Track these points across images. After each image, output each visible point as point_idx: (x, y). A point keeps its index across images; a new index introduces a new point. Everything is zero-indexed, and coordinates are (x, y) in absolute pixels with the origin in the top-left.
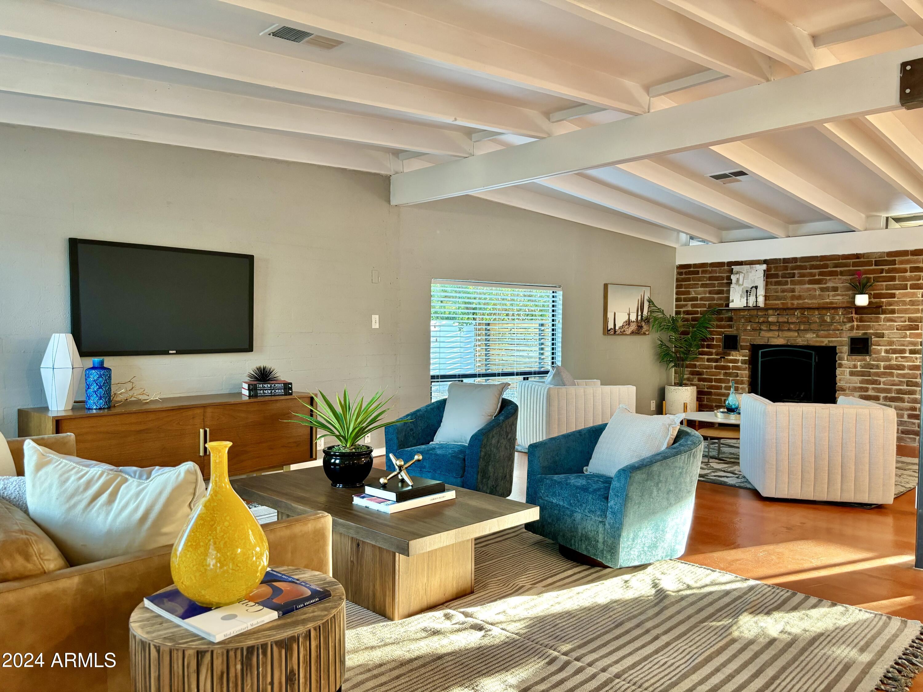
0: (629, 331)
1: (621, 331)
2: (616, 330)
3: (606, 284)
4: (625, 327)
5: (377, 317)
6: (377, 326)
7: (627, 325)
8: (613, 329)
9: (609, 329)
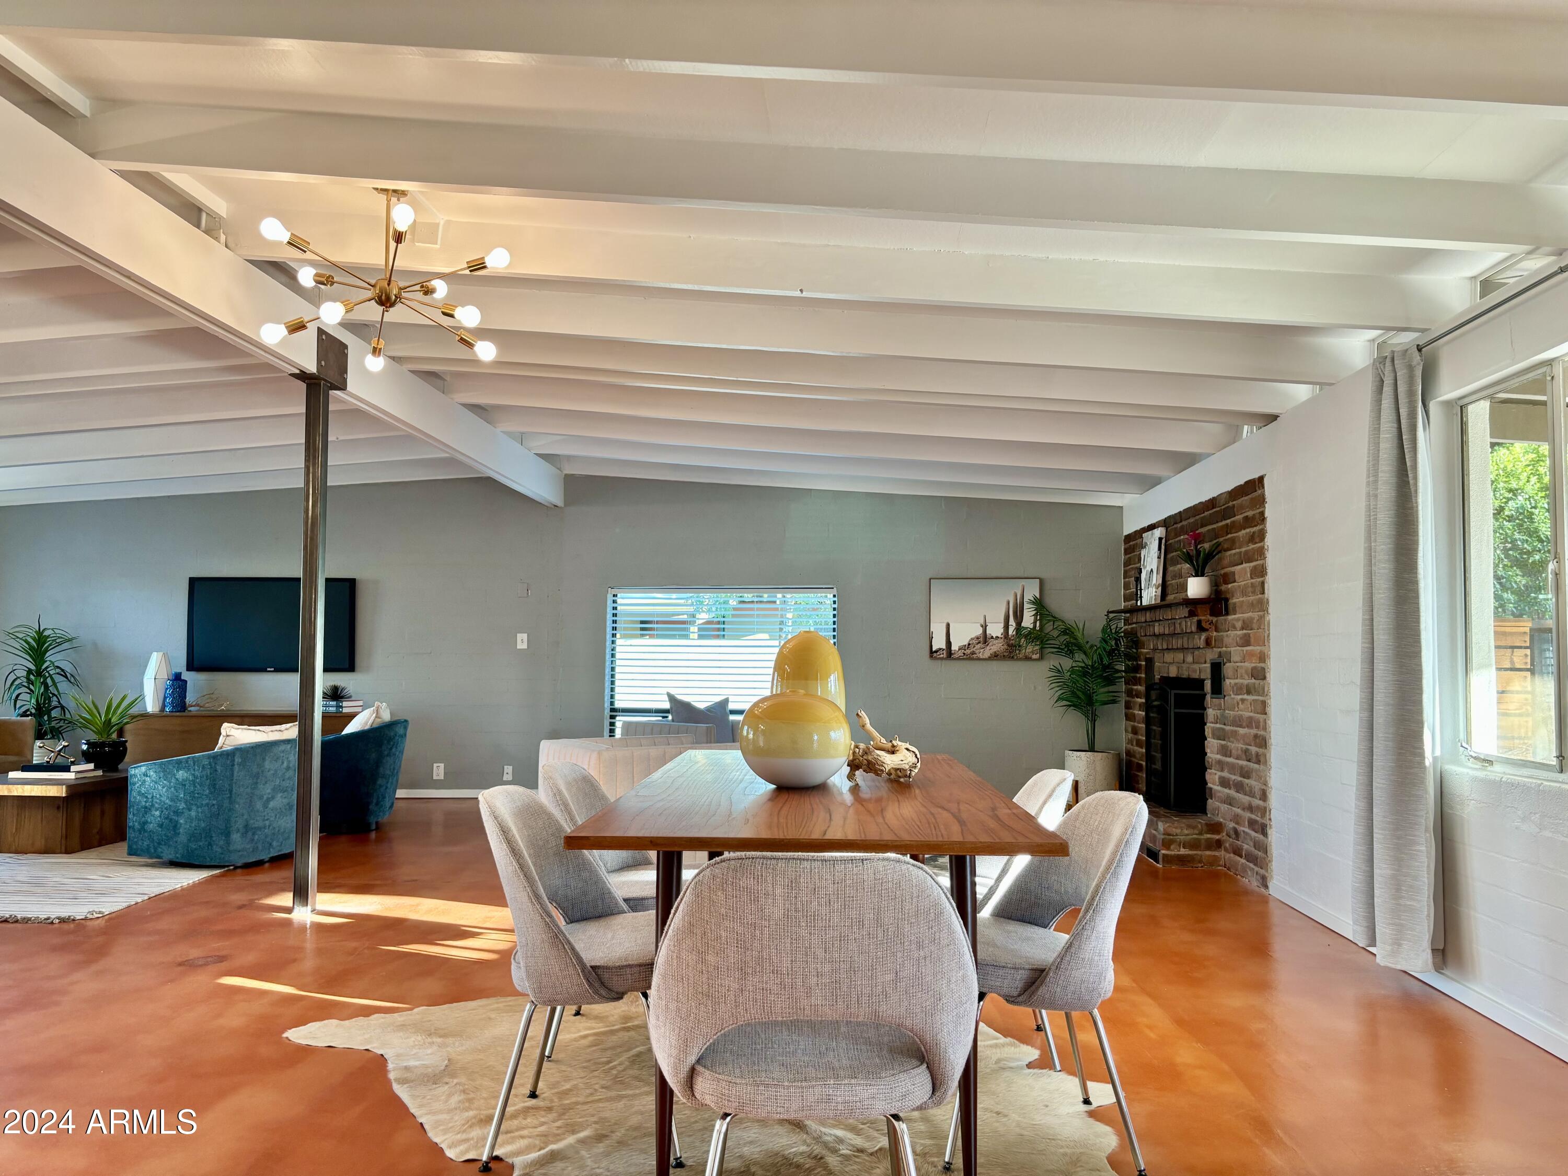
0: (987, 653)
1: (965, 652)
2: (953, 652)
3: (930, 579)
4: (974, 647)
5: (525, 636)
6: (525, 646)
7: (979, 643)
8: (943, 650)
9: (934, 650)
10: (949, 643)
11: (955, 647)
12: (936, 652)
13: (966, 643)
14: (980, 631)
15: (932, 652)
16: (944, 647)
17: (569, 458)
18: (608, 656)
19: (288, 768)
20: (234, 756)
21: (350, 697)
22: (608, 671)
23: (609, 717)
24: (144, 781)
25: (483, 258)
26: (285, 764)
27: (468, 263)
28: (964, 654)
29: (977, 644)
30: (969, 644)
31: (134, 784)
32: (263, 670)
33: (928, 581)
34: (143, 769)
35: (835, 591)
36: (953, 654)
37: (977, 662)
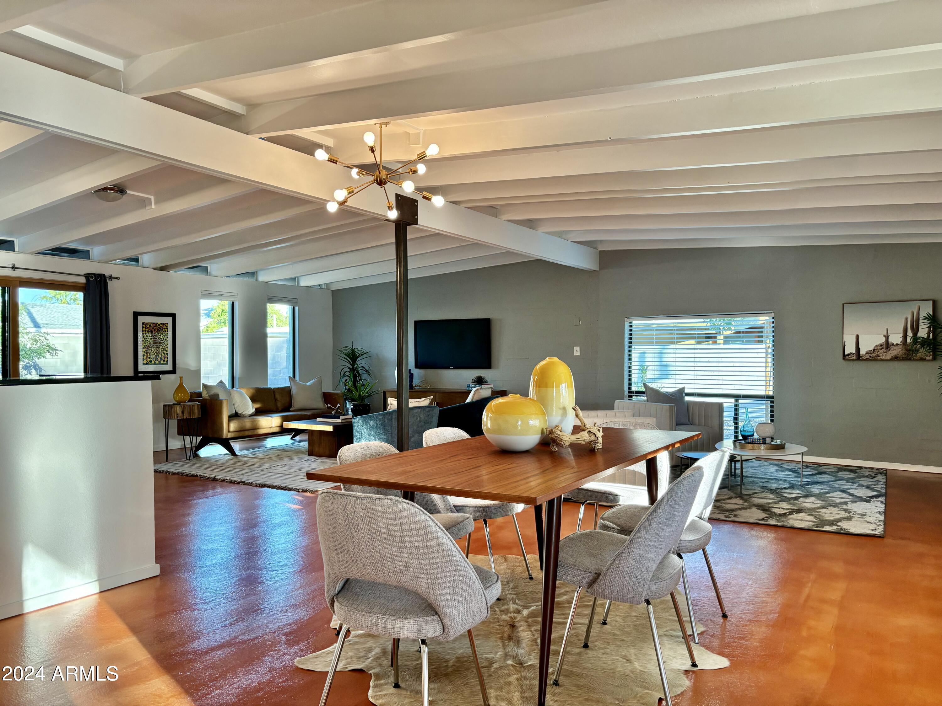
0: (890, 355)
1: (871, 355)
2: (861, 355)
3: (843, 304)
4: (879, 351)
5: (578, 348)
6: (578, 354)
7: (882, 348)
8: (854, 354)
9: (846, 353)
10: (858, 349)
11: (863, 352)
12: (848, 355)
13: (872, 348)
14: (883, 340)
15: (845, 356)
16: (854, 352)
17: (601, 242)
18: (626, 360)
19: (420, 421)
20: (392, 415)
21: (487, 382)
22: (626, 369)
23: (628, 396)
24: (358, 425)
25: (424, 152)
26: (418, 419)
27: (418, 155)
28: (870, 356)
29: (881, 349)
30: (874, 350)
31: (355, 426)
32: (448, 368)
33: (842, 306)
34: (357, 419)
35: (773, 314)
36: (861, 357)
37: (882, 362)
